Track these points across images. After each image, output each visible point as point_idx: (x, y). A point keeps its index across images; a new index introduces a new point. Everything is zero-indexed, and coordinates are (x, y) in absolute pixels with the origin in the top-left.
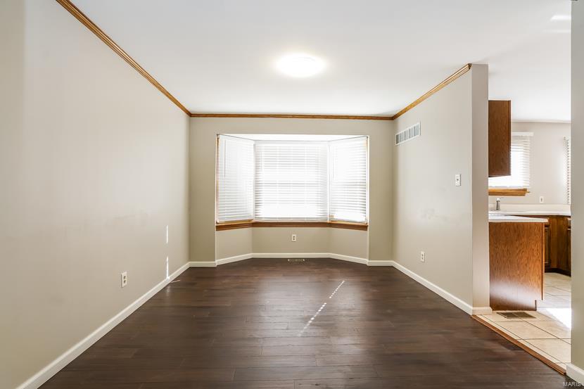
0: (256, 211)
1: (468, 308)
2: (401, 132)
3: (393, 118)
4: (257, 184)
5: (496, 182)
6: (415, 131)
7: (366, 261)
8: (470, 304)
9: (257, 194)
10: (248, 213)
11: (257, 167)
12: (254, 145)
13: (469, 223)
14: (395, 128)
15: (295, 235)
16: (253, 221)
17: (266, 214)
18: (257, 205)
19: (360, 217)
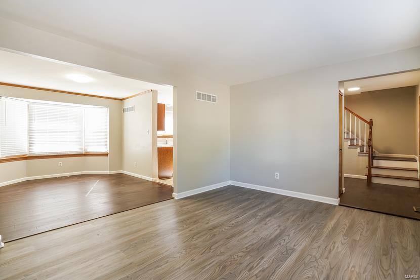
0: (29, 149)
1: (150, 179)
2: (125, 107)
3: (122, 100)
4: (30, 132)
5: (160, 133)
6: (132, 109)
7: (108, 172)
8: (151, 177)
9: (30, 137)
10: (25, 150)
11: (30, 120)
12: (28, 105)
13: (151, 148)
14: (122, 105)
15: (61, 163)
16: (27, 156)
17: (37, 150)
18: (30, 144)
19: (104, 149)
